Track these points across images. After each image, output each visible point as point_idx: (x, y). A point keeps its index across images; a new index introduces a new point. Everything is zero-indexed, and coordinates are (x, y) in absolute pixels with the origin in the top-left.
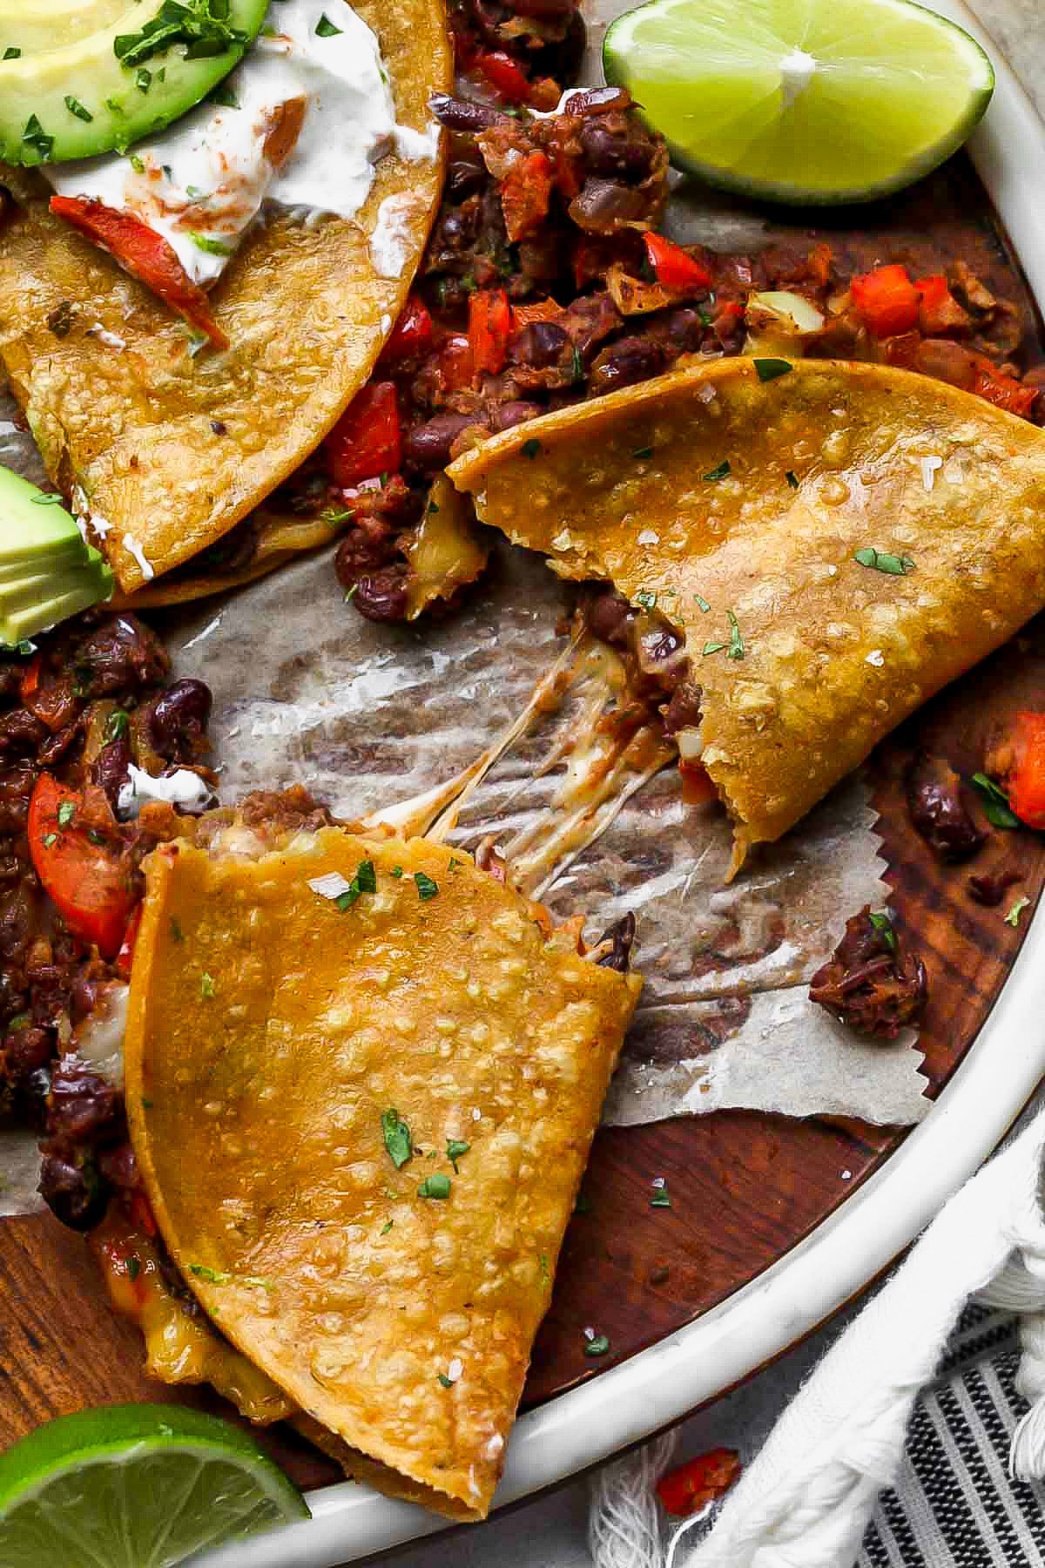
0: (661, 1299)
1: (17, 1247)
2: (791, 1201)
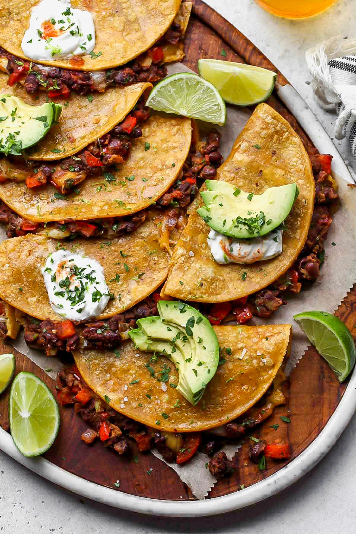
0: (134, 488)
2: (169, 492)
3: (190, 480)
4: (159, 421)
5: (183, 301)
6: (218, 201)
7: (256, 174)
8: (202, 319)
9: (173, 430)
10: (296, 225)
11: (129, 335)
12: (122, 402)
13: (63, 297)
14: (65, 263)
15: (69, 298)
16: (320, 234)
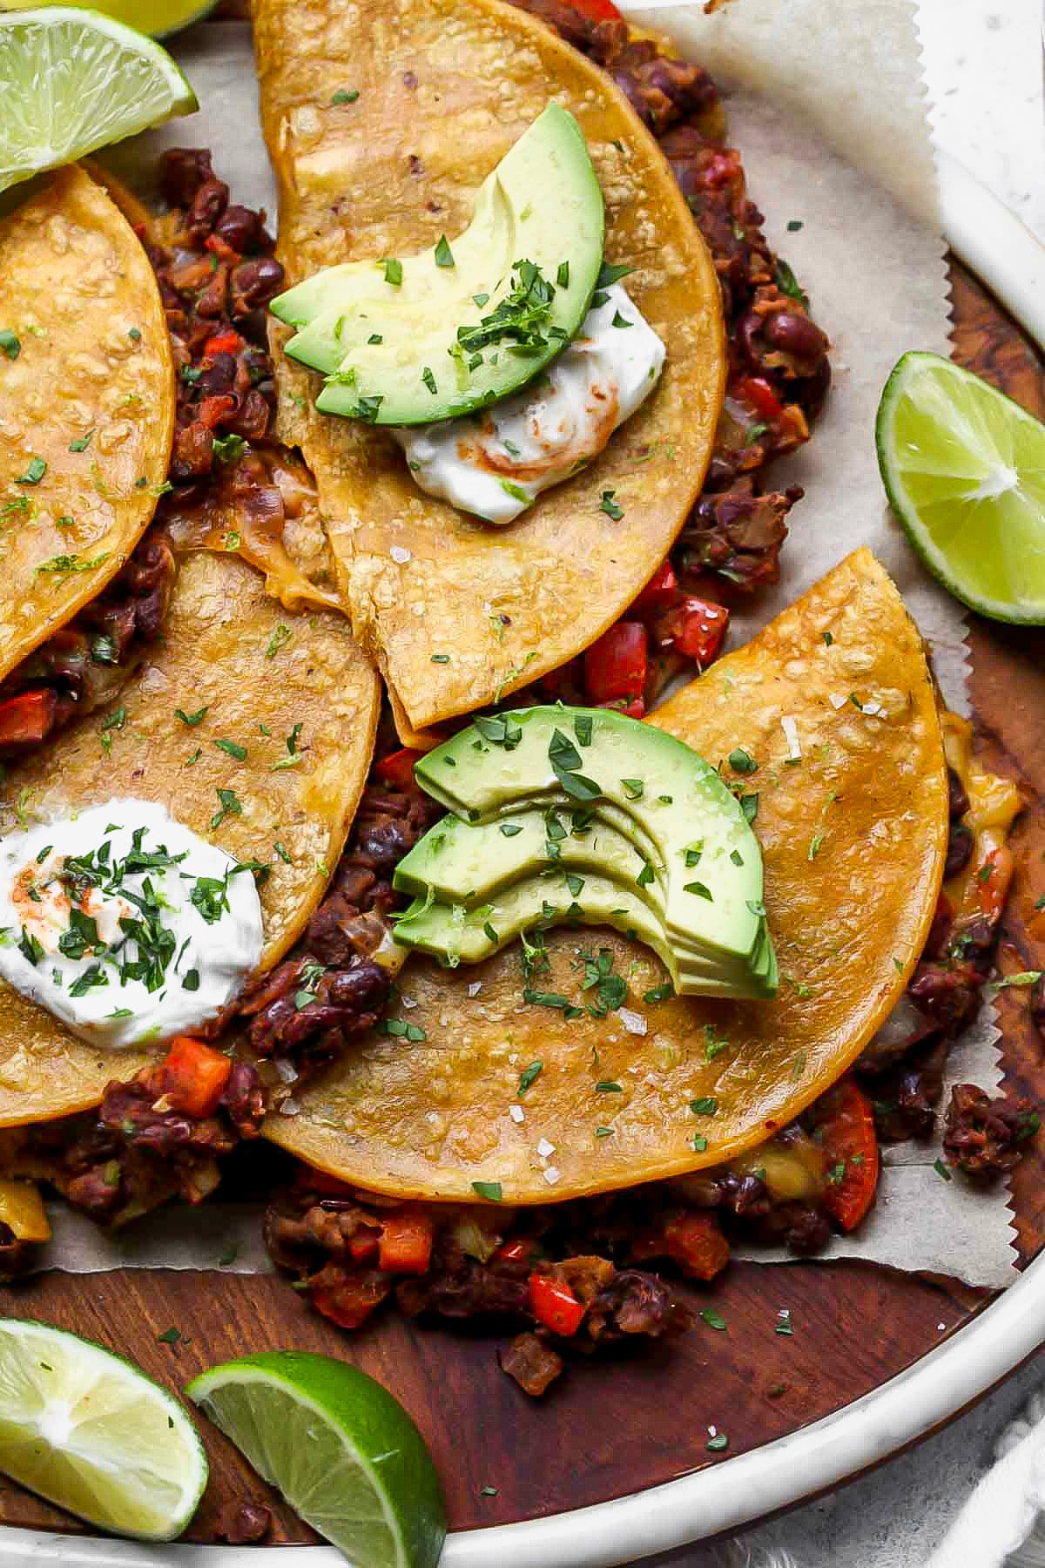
0: (775, 1411)
1: (247, 1301)
2: (892, 1342)
3: (930, 1252)
4: (698, 1136)
5: (488, 710)
6: (356, 332)
7: (405, 181)
8: (590, 721)
9: (762, 1134)
10: (644, 240)
11: (399, 941)
12: (543, 1163)
13: (106, 983)
14: (27, 876)
15: (127, 972)
16: (736, 218)
